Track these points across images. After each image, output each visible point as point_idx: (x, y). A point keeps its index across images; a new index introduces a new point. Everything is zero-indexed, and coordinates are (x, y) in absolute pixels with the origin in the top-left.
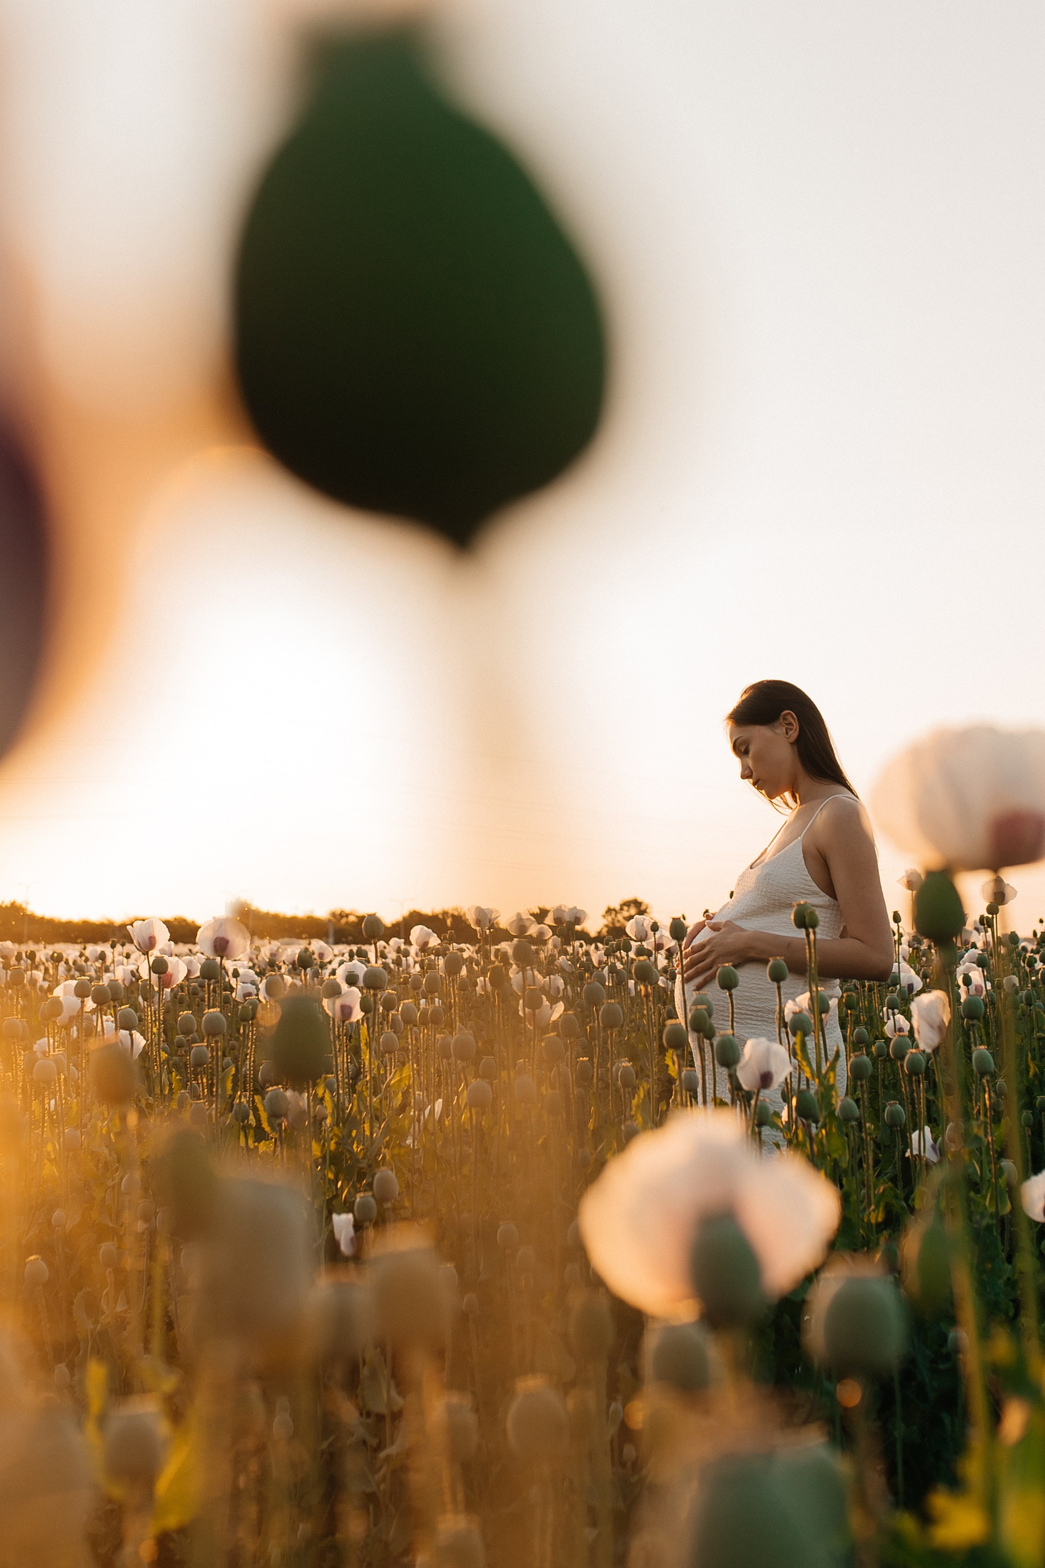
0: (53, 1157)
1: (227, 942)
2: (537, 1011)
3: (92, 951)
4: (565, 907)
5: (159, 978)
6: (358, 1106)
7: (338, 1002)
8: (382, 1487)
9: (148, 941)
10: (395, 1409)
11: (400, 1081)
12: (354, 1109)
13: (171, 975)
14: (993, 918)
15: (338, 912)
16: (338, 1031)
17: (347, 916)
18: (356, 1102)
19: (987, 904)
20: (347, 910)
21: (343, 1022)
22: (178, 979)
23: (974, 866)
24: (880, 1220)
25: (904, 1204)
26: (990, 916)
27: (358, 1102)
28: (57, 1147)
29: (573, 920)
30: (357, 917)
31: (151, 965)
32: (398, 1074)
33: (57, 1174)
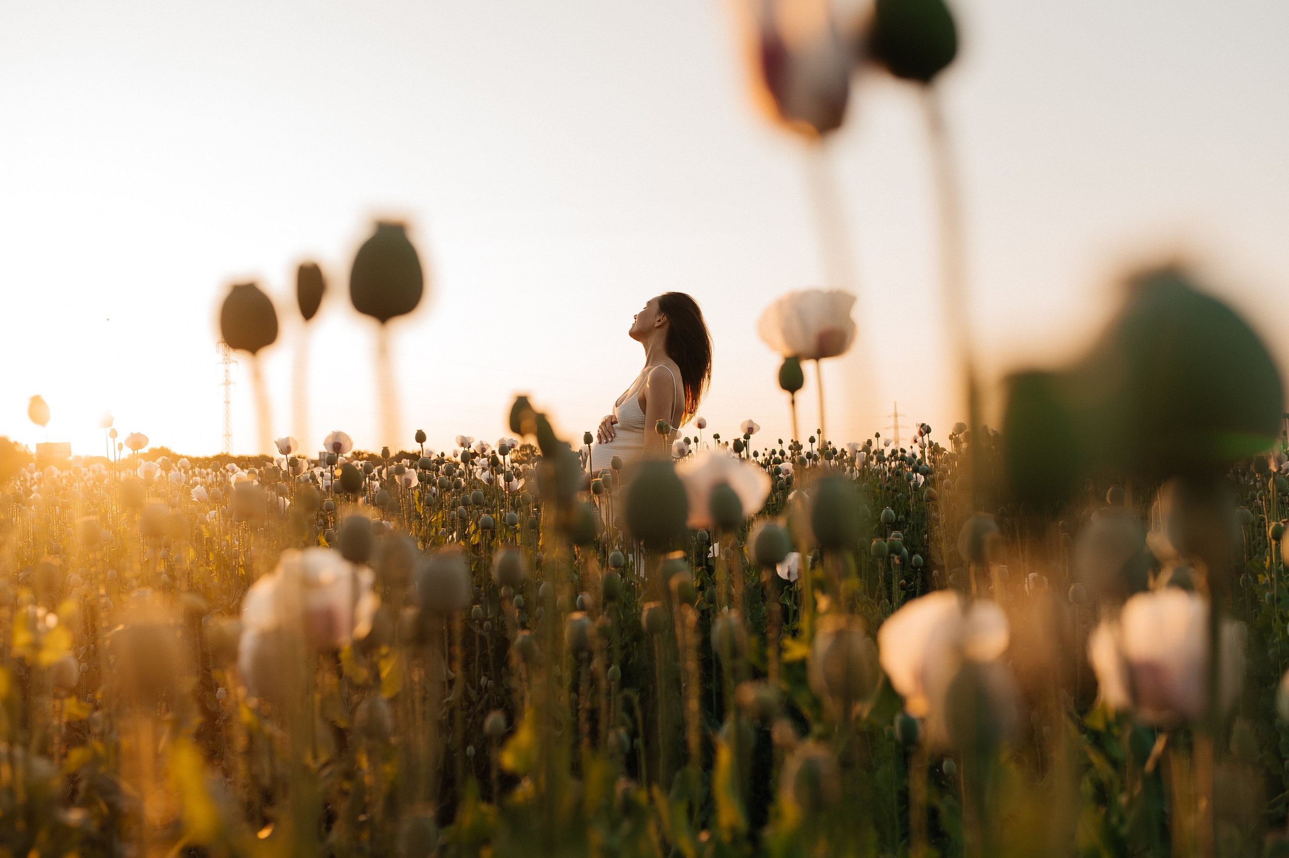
0: (241, 564)
1: (341, 445)
2: (510, 483)
3: (230, 466)
4: (506, 438)
5: (294, 469)
6: (416, 532)
7: (404, 477)
8: (444, 717)
9: (286, 448)
10: (450, 678)
11: (437, 520)
12: (414, 534)
13: (300, 468)
14: (747, 441)
15: (357, 452)
16: (404, 492)
17: (362, 454)
18: (414, 531)
19: (744, 434)
20: (362, 450)
21: (406, 488)
22: (304, 469)
23: (809, 357)
24: (698, 585)
25: (709, 579)
26: (746, 440)
27: (415, 530)
28: (243, 559)
29: (510, 446)
30: (369, 455)
31: (289, 461)
32: (436, 516)
33: (244, 573)
